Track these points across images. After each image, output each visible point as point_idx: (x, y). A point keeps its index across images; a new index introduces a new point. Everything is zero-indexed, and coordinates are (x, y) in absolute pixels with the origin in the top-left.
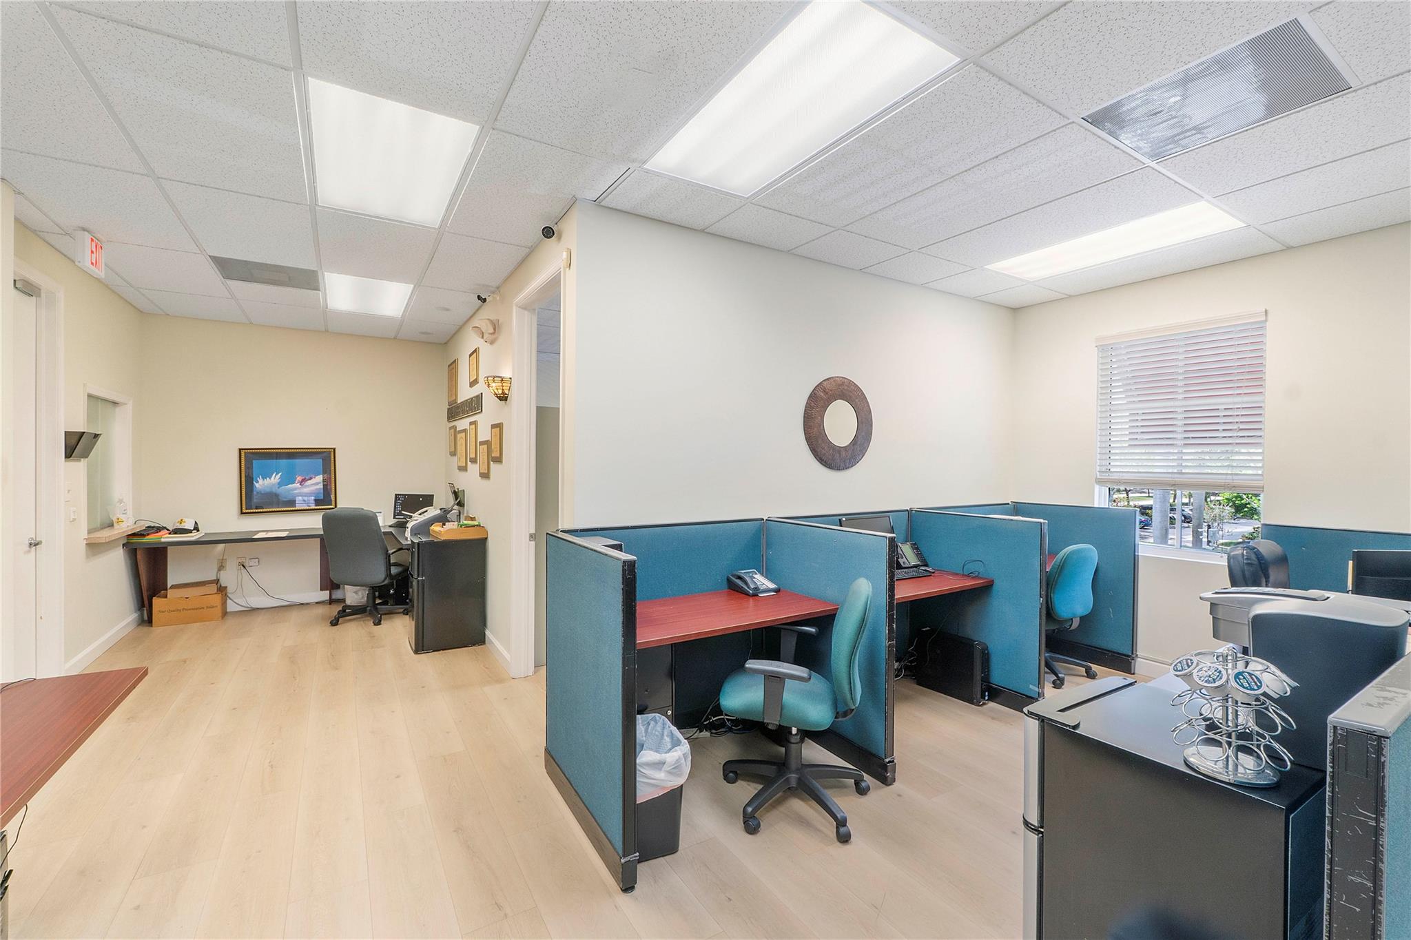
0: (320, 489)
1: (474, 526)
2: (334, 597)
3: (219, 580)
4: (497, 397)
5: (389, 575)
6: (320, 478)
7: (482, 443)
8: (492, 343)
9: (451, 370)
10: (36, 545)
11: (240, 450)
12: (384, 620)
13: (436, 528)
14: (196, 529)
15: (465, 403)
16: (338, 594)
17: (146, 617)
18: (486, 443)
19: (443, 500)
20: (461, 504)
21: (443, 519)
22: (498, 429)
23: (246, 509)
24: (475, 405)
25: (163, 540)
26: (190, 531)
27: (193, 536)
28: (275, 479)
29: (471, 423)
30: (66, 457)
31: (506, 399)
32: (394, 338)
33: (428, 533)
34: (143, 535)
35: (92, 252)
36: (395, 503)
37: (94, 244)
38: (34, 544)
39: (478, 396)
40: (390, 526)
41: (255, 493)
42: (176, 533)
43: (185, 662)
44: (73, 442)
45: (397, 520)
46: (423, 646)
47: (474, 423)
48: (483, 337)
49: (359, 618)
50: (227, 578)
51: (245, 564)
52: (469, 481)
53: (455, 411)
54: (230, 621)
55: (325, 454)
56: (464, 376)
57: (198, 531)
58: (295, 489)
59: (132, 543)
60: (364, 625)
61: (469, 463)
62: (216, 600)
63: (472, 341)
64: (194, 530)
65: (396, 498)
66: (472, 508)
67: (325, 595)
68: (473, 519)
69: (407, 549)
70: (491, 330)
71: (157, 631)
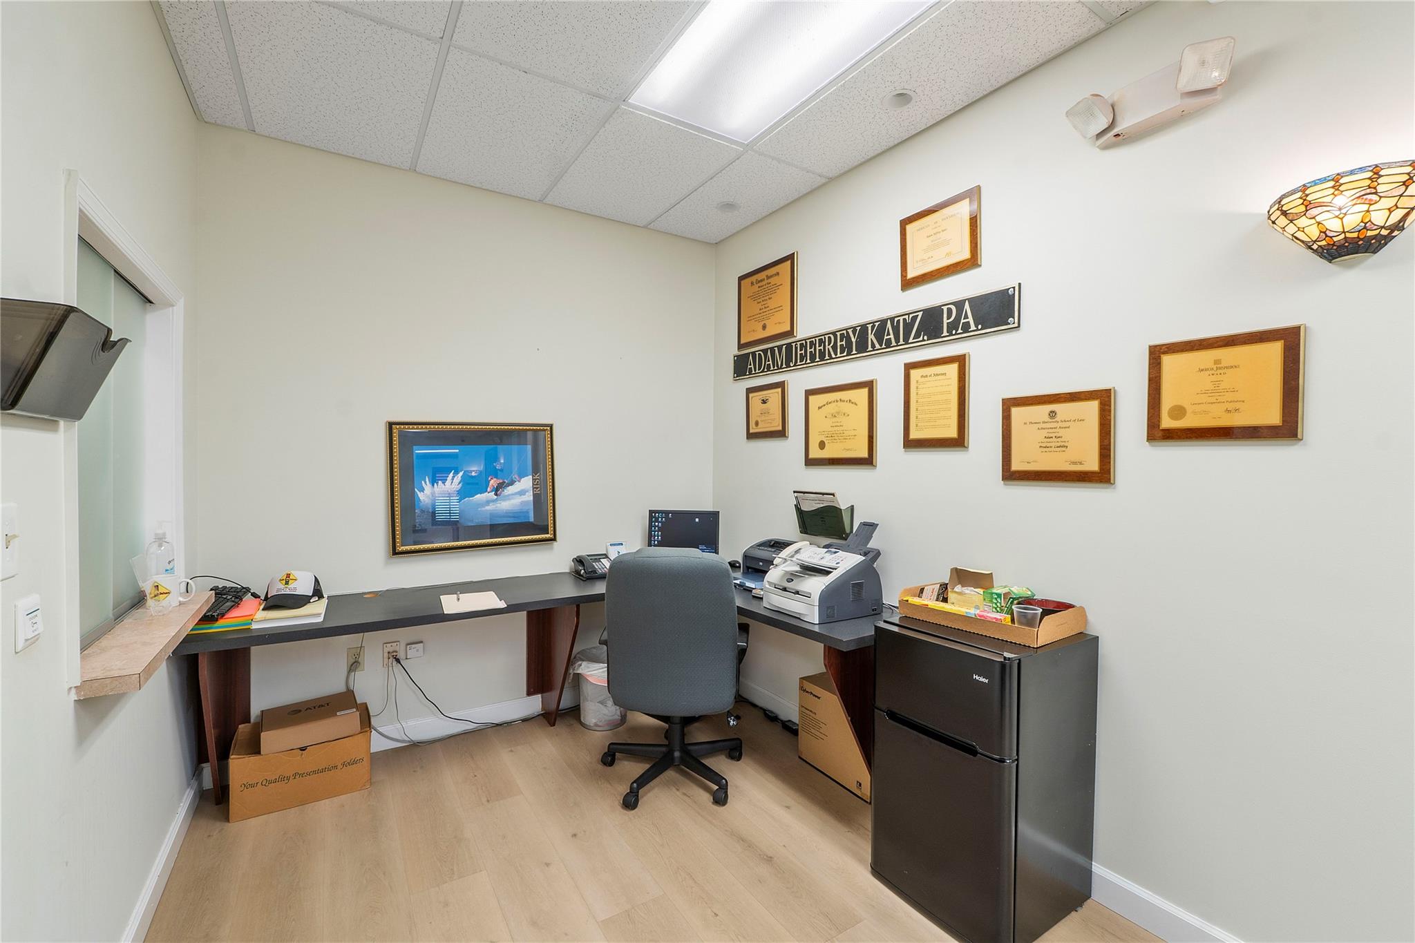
0: (528, 501)
3: (351, 692)
6: (527, 483)
11: (390, 426)
14: (317, 593)
23: (402, 545)
25: (254, 626)
26: (303, 600)
28: (451, 485)
34: (211, 619)
36: (650, 526)
41: (417, 511)
42: (275, 607)
51: (401, 655)
54: (376, 775)
55: (536, 436)
57: (319, 598)
58: (488, 502)
62: (360, 746)
64: (313, 596)
65: (650, 518)
67: (534, 704)
71: (239, 828)
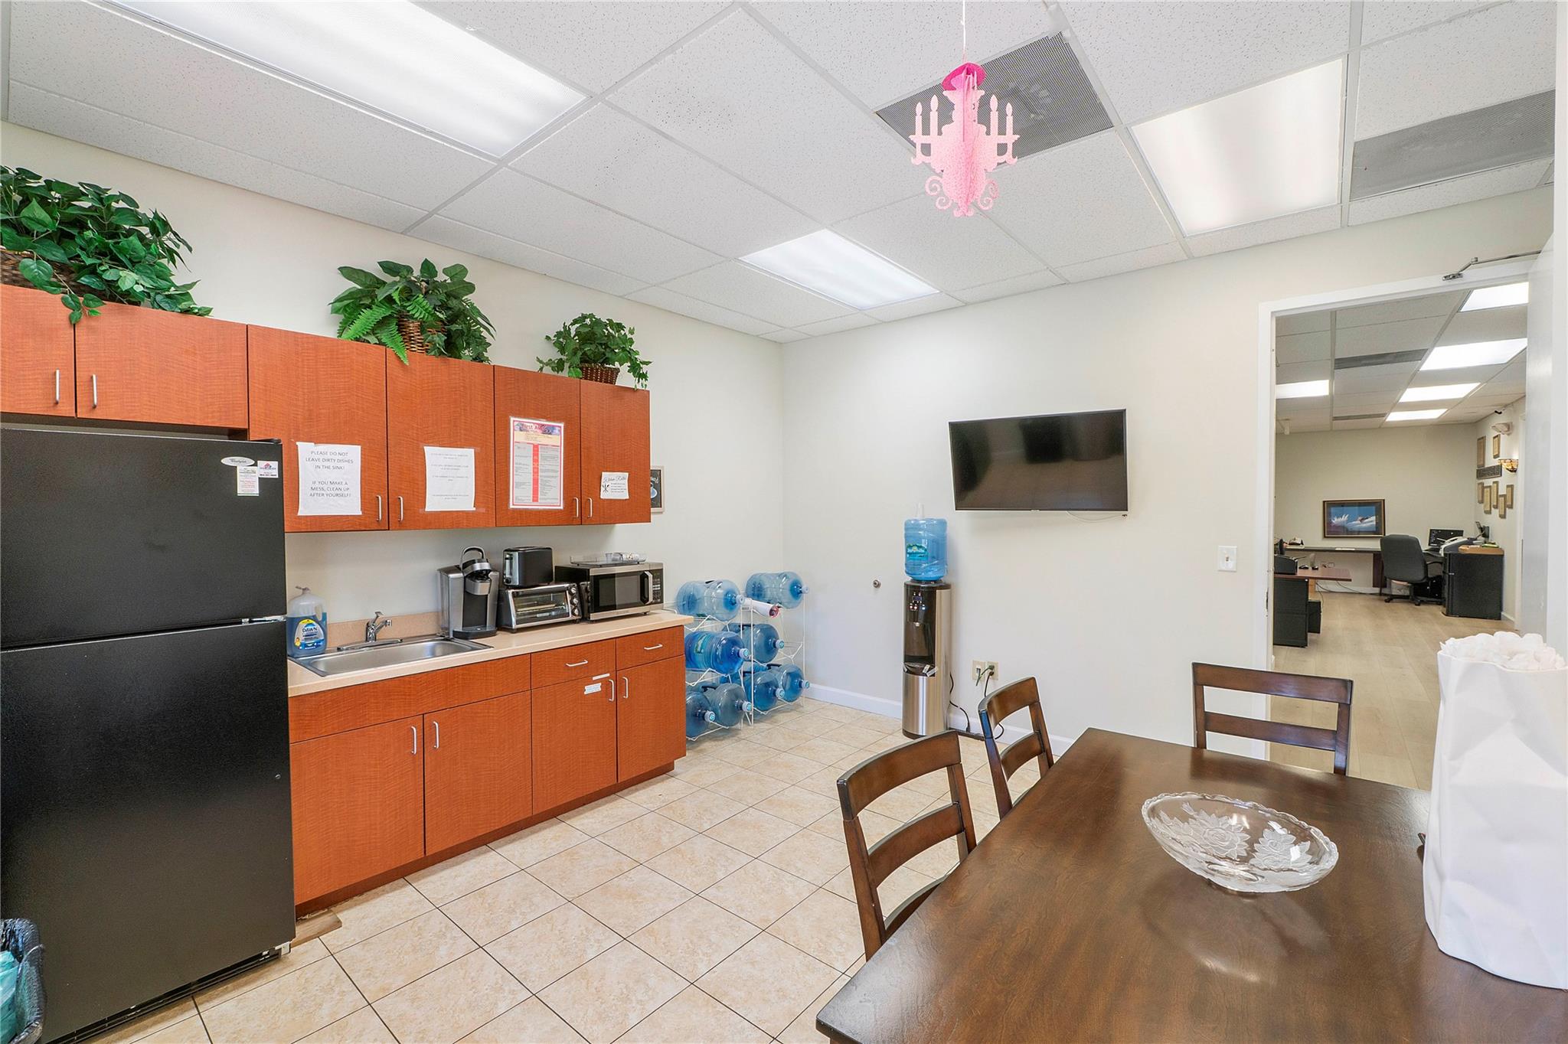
1: (1492, 548)
2: (1383, 592)
4: (1511, 470)
5: (1427, 578)
6: (1374, 518)
7: (1501, 496)
8: (1508, 434)
9: (1480, 445)
13: (1463, 548)
14: (1302, 543)
15: (1490, 469)
16: (1386, 589)
18: (1504, 496)
19: (1471, 531)
20: (1486, 535)
21: (1469, 543)
22: (1511, 489)
24: (1496, 471)
27: (1299, 547)
29: (1494, 482)
31: (1515, 471)
32: (1432, 425)
33: (1457, 550)
39: (1498, 466)
40: (1428, 547)
42: (1294, 545)
45: (1433, 545)
46: (1452, 613)
47: (1496, 483)
48: (1500, 429)
49: (1403, 602)
52: (1492, 521)
53: (1483, 473)
56: (1490, 451)
57: (1303, 545)
58: (1358, 524)
61: (1493, 509)
63: (1494, 430)
64: (1300, 544)
66: (1494, 537)
67: (1377, 590)
68: (1494, 544)
69: (1441, 563)
70: (1506, 429)
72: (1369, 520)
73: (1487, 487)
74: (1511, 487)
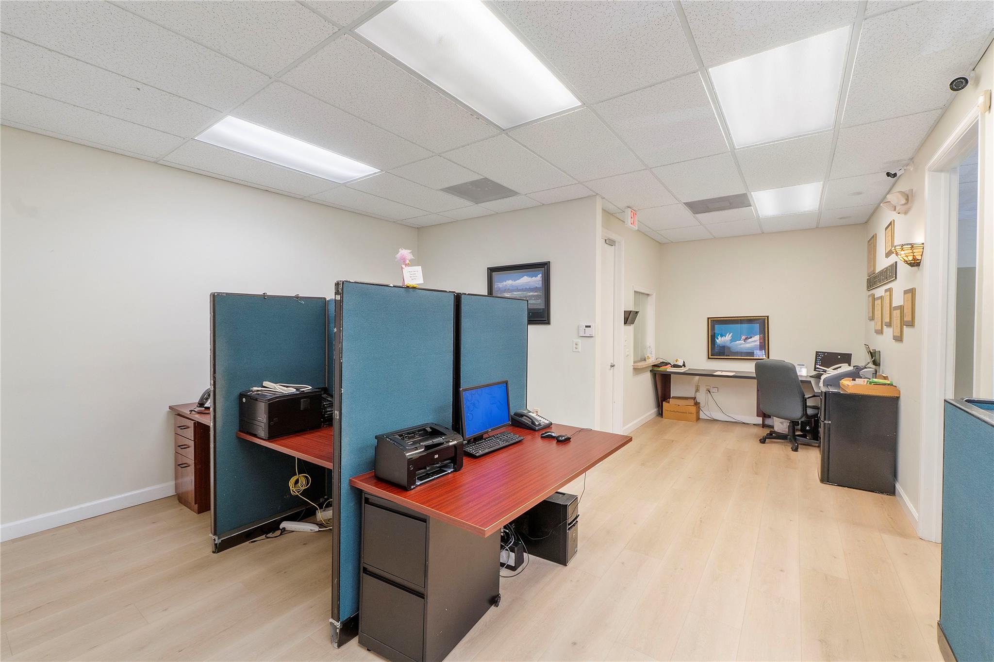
0: (757, 345)
1: (885, 384)
2: (765, 423)
3: (695, 398)
4: (908, 264)
5: (805, 413)
6: (758, 337)
7: (896, 308)
8: (906, 213)
9: (870, 245)
10: (613, 366)
11: (708, 318)
12: (801, 448)
13: (846, 382)
14: (684, 365)
15: (881, 272)
16: (768, 422)
17: (660, 414)
18: (901, 308)
19: (860, 358)
20: (876, 363)
21: (855, 375)
22: (911, 294)
23: (711, 356)
24: (891, 273)
25: (668, 370)
26: (681, 367)
27: (681, 370)
28: (728, 337)
29: (886, 291)
30: (624, 324)
31: (918, 265)
32: (816, 227)
33: (838, 385)
34: (659, 367)
35: (632, 218)
36: (816, 358)
37: (632, 213)
38: (612, 366)
39: (892, 265)
40: (811, 377)
41: (716, 346)
42: (674, 367)
43: (673, 442)
44: (627, 316)
45: (817, 372)
46: (828, 478)
47: (890, 290)
48: (895, 210)
49: (782, 442)
50: (701, 397)
51: (710, 391)
52: (884, 343)
53: (873, 281)
54: (701, 425)
55: (760, 321)
56: (881, 248)
57: (685, 367)
59: (654, 370)
60: (784, 448)
61: (885, 327)
62: (693, 409)
63: (888, 216)
64: (683, 366)
65: (817, 354)
66: (886, 368)
67: (759, 420)
68: (885, 378)
70: (903, 201)
71: (665, 421)
72: (753, 339)
73: (878, 298)
74: (911, 293)
